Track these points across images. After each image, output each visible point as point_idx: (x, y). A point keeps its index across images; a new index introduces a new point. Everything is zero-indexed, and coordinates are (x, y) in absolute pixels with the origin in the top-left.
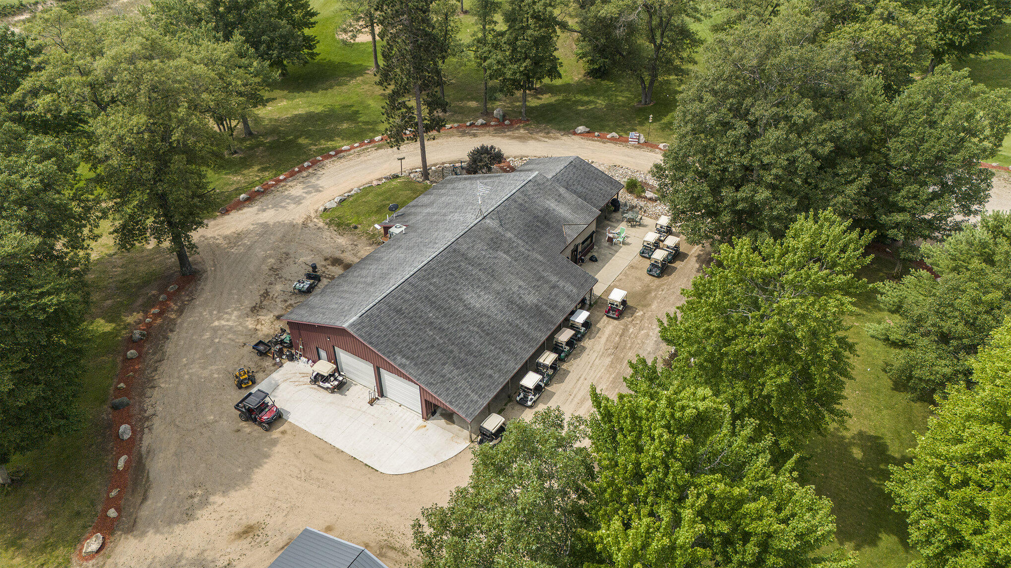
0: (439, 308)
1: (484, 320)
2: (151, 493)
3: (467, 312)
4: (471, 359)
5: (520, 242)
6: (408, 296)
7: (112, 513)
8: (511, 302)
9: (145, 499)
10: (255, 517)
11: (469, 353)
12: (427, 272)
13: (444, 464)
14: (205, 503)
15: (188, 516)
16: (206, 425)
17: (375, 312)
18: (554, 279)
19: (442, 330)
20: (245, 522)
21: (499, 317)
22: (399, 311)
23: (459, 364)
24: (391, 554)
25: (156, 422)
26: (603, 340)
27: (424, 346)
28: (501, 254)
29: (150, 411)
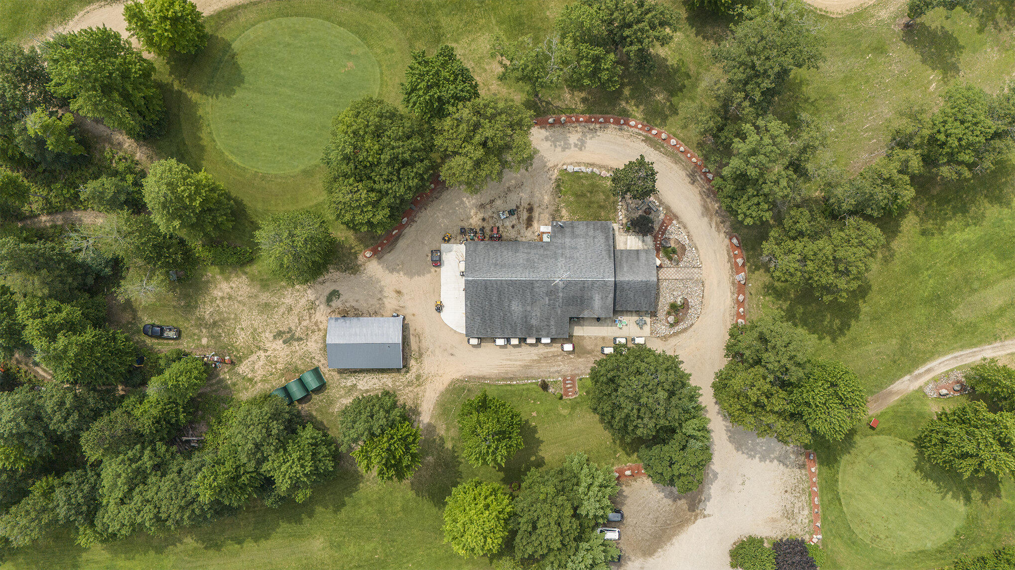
0: (499, 298)
1: (509, 314)
2: (392, 252)
3: (507, 308)
4: (488, 321)
5: (561, 301)
6: (495, 286)
7: (379, 249)
8: (526, 317)
9: (389, 252)
10: (404, 291)
11: (490, 320)
12: (512, 283)
13: (455, 332)
14: (398, 272)
15: (392, 270)
16: (423, 243)
17: (479, 282)
18: (552, 323)
19: (491, 305)
20: (401, 289)
21: (514, 318)
22: (486, 288)
23: (483, 320)
24: (417, 338)
25: (415, 225)
26: (547, 350)
27: (480, 305)
28: (547, 299)
29: (416, 219)
